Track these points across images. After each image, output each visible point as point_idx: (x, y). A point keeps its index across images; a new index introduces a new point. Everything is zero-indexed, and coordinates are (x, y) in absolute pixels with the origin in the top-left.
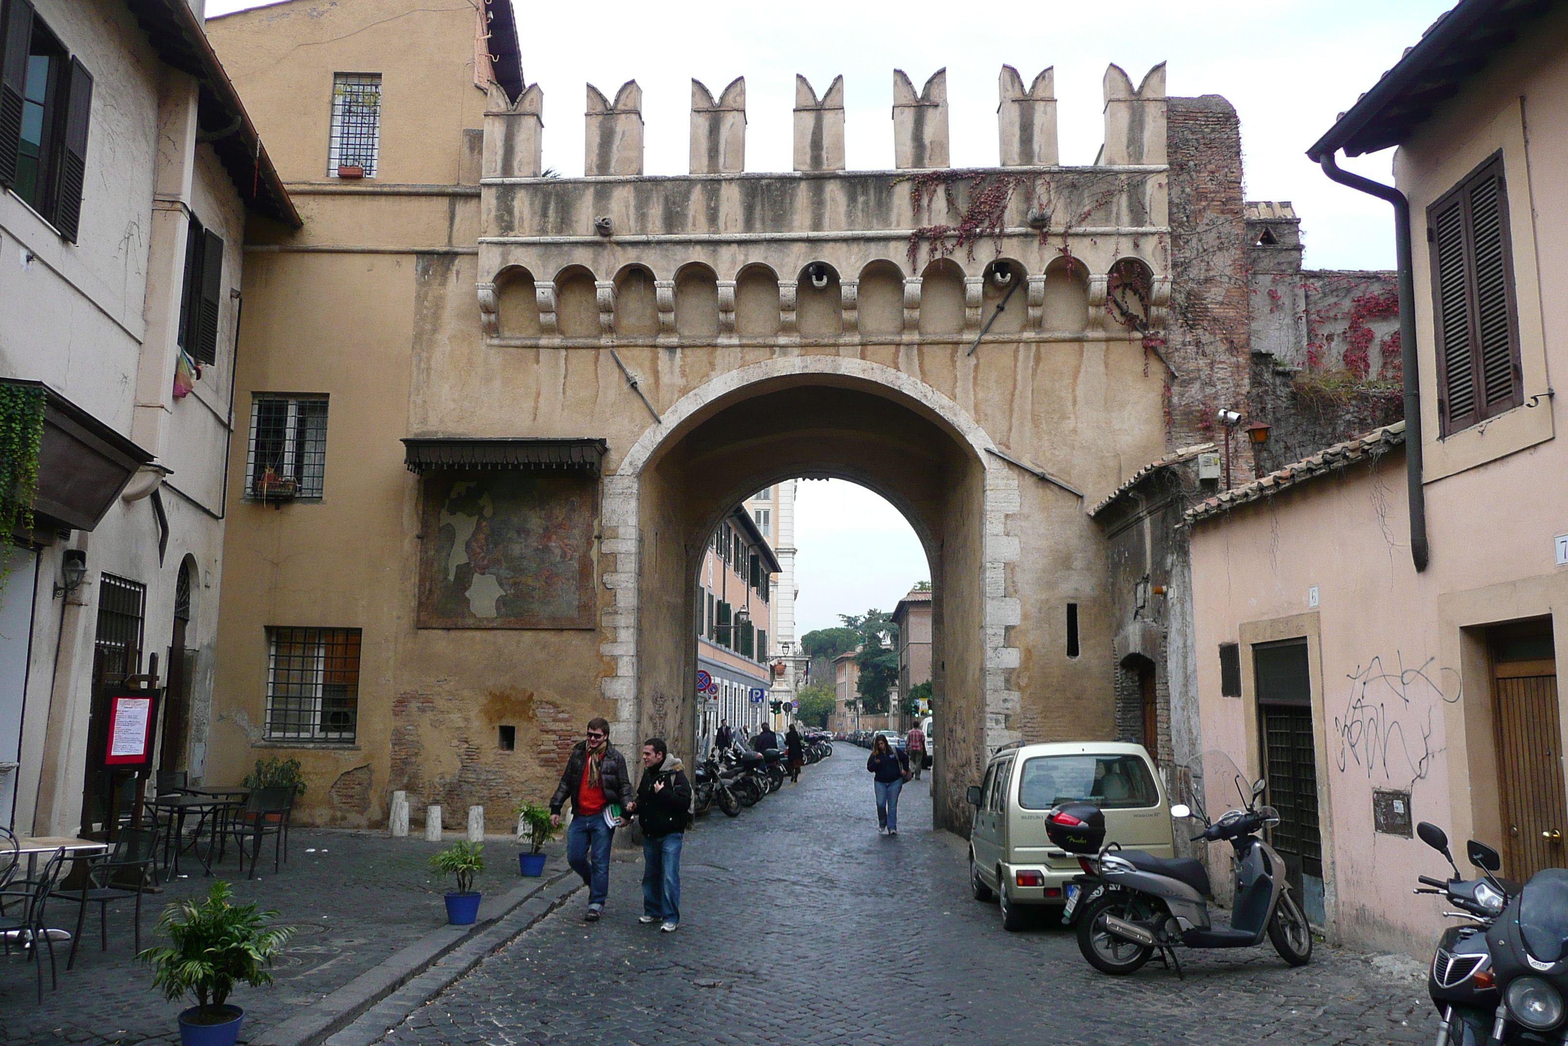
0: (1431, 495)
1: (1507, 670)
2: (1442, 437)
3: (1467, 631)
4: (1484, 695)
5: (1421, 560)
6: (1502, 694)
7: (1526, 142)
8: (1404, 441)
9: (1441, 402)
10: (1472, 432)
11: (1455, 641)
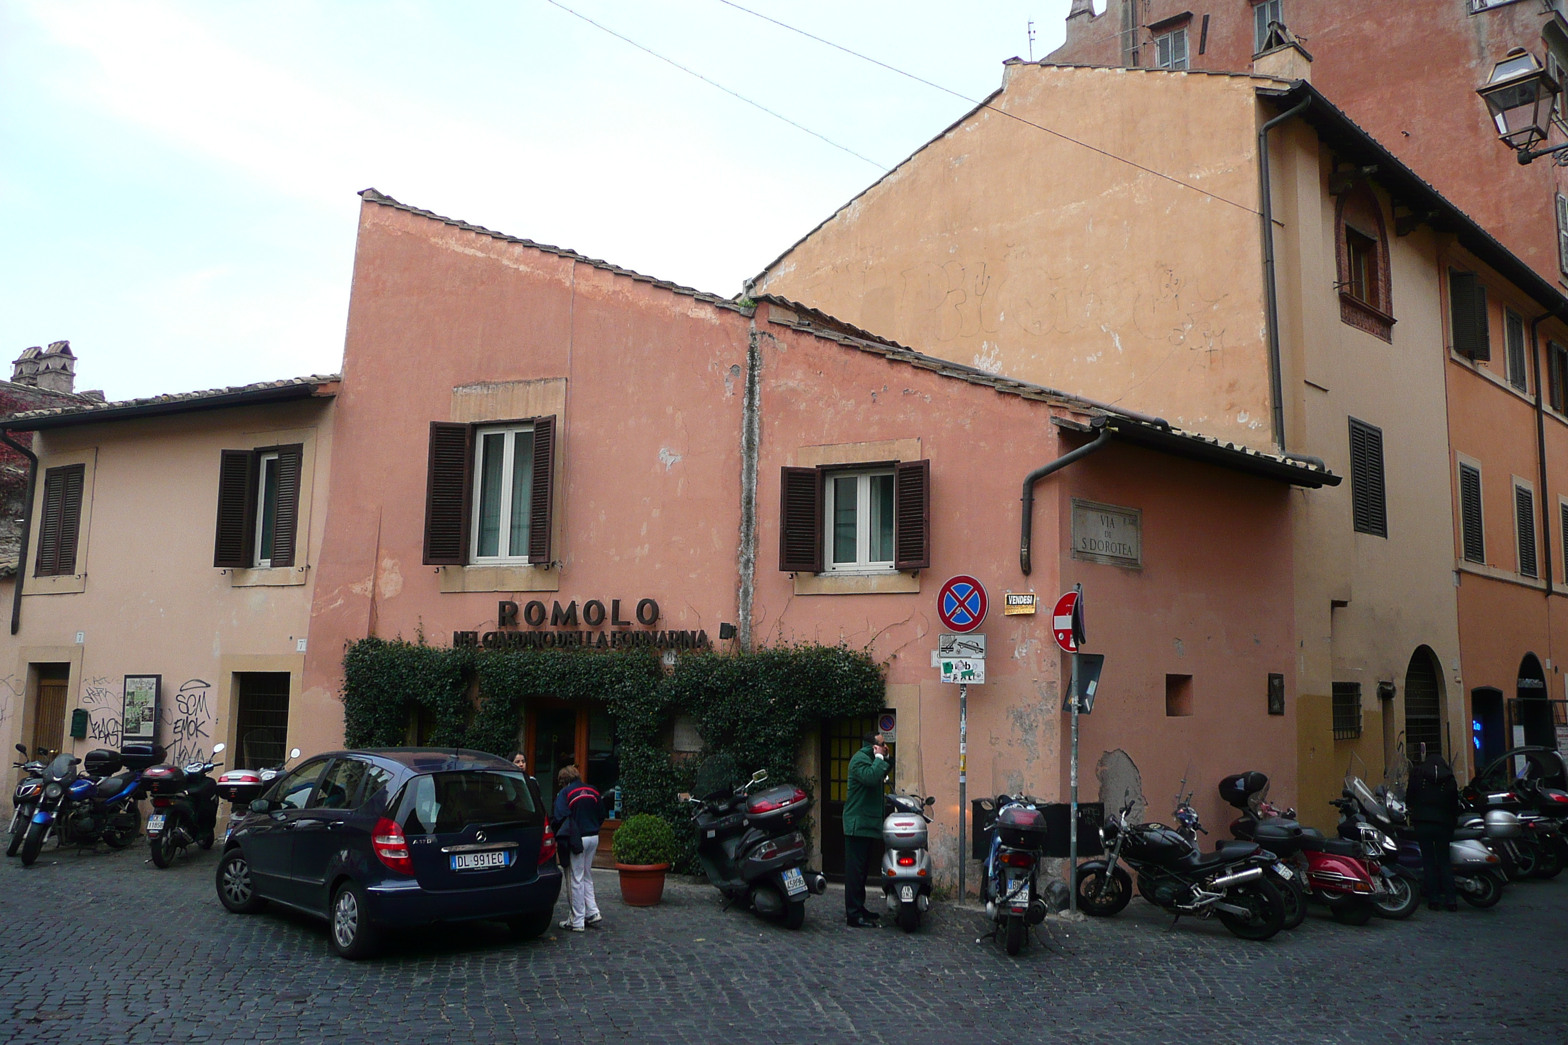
0: (25, 601)
1: (45, 682)
2: (35, 576)
3: (32, 665)
4: (34, 693)
5: (15, 628)
6: (42, 694)
7: (96, 467)
8: (16, 573)
9: (37, 560)
10: (50, 579)
11: (26, 669)
